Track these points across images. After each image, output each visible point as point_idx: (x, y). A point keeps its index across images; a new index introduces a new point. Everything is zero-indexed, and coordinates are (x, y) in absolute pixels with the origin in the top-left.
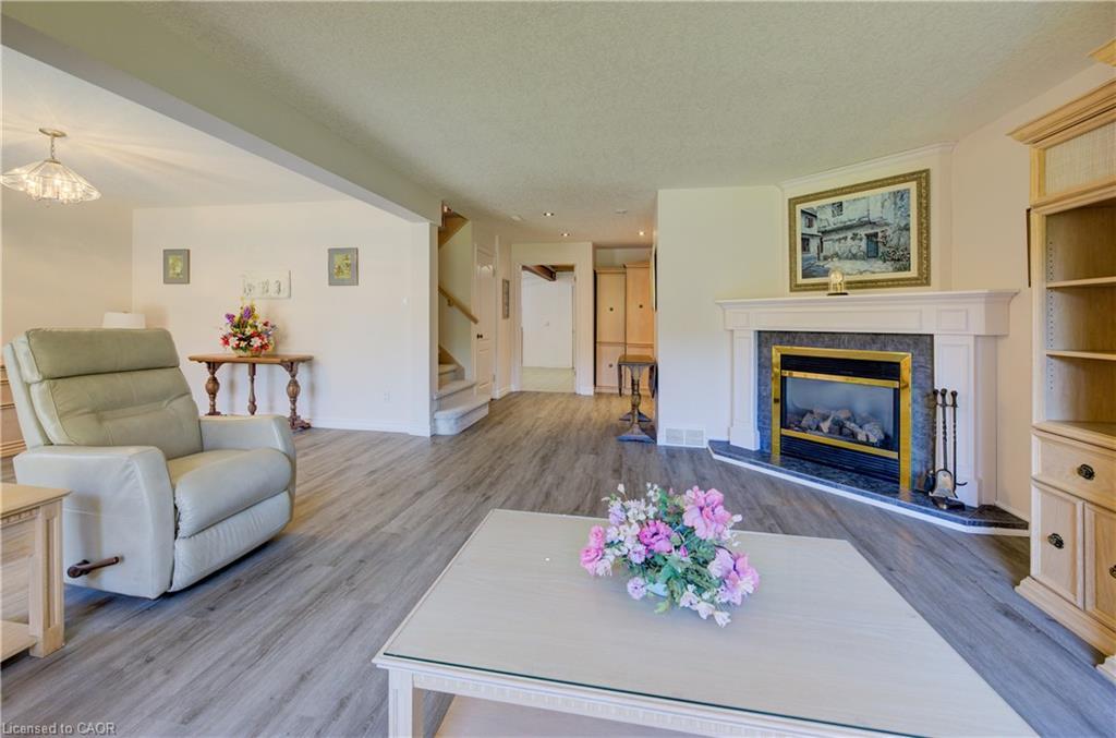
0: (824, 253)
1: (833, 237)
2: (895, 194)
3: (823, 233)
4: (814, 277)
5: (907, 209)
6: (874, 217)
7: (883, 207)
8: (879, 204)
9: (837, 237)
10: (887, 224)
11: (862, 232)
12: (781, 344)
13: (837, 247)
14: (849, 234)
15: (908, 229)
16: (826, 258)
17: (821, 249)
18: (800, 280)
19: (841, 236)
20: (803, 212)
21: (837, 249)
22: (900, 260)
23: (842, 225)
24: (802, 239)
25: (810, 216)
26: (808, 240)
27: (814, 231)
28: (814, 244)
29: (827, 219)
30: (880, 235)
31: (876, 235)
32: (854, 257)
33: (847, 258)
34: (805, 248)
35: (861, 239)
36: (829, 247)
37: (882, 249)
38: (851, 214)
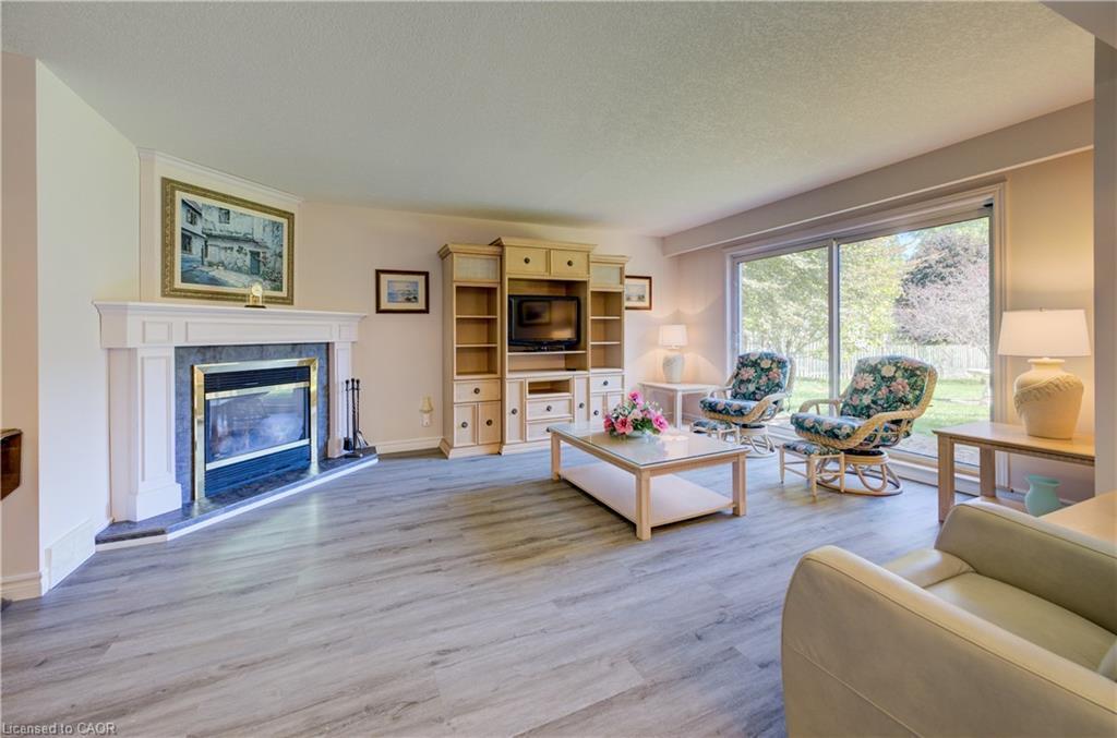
0: (209, 259)
1: (219, 244)
2: (274, 223)
3: (207, 235)
4: (197, 283)
5: (282, 240)
6: (257, 236)
7: (264, 230)
8: (261, 227)
9: (224, 245)
10: (267, 248)
11: (248, 248)
12: (203, 361)
13: (223, 256)
14: (236, 247)
15: (281, 257)
16: (210, 264)
17: (205, 252)
18: (178, 284)
19: (228, 245)
20: (183, 201)
21: (223, 258)
22: (275, 280)
23: (227, 234)
24: (183, 234)
25: (194, 213)
26: (190, 238)
27: (197, 229)
28: (197, 245)
29: (210, 221)
30: (261, 255)
31: (258, 254)
32: (239, 270)
33: (232, 269)
34: (186, 245)
35: (246, 254)
36: (215, 253)
37: (262, 268)
38: (237, 226)
